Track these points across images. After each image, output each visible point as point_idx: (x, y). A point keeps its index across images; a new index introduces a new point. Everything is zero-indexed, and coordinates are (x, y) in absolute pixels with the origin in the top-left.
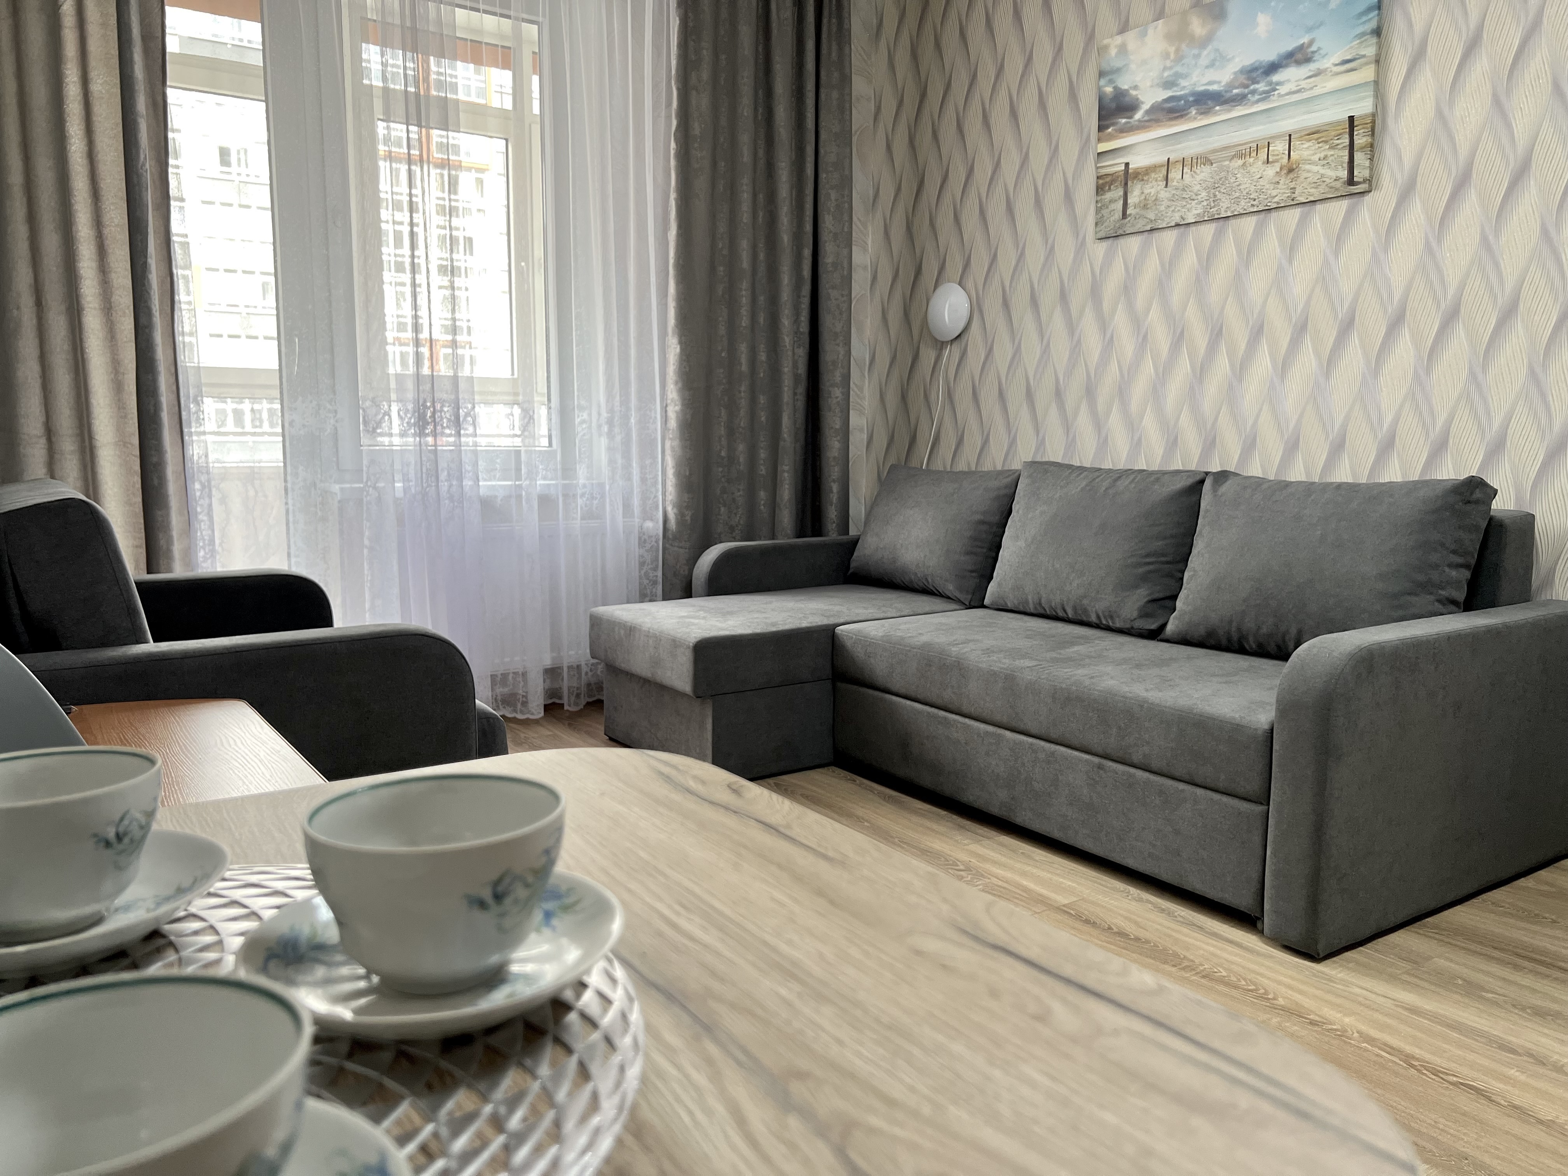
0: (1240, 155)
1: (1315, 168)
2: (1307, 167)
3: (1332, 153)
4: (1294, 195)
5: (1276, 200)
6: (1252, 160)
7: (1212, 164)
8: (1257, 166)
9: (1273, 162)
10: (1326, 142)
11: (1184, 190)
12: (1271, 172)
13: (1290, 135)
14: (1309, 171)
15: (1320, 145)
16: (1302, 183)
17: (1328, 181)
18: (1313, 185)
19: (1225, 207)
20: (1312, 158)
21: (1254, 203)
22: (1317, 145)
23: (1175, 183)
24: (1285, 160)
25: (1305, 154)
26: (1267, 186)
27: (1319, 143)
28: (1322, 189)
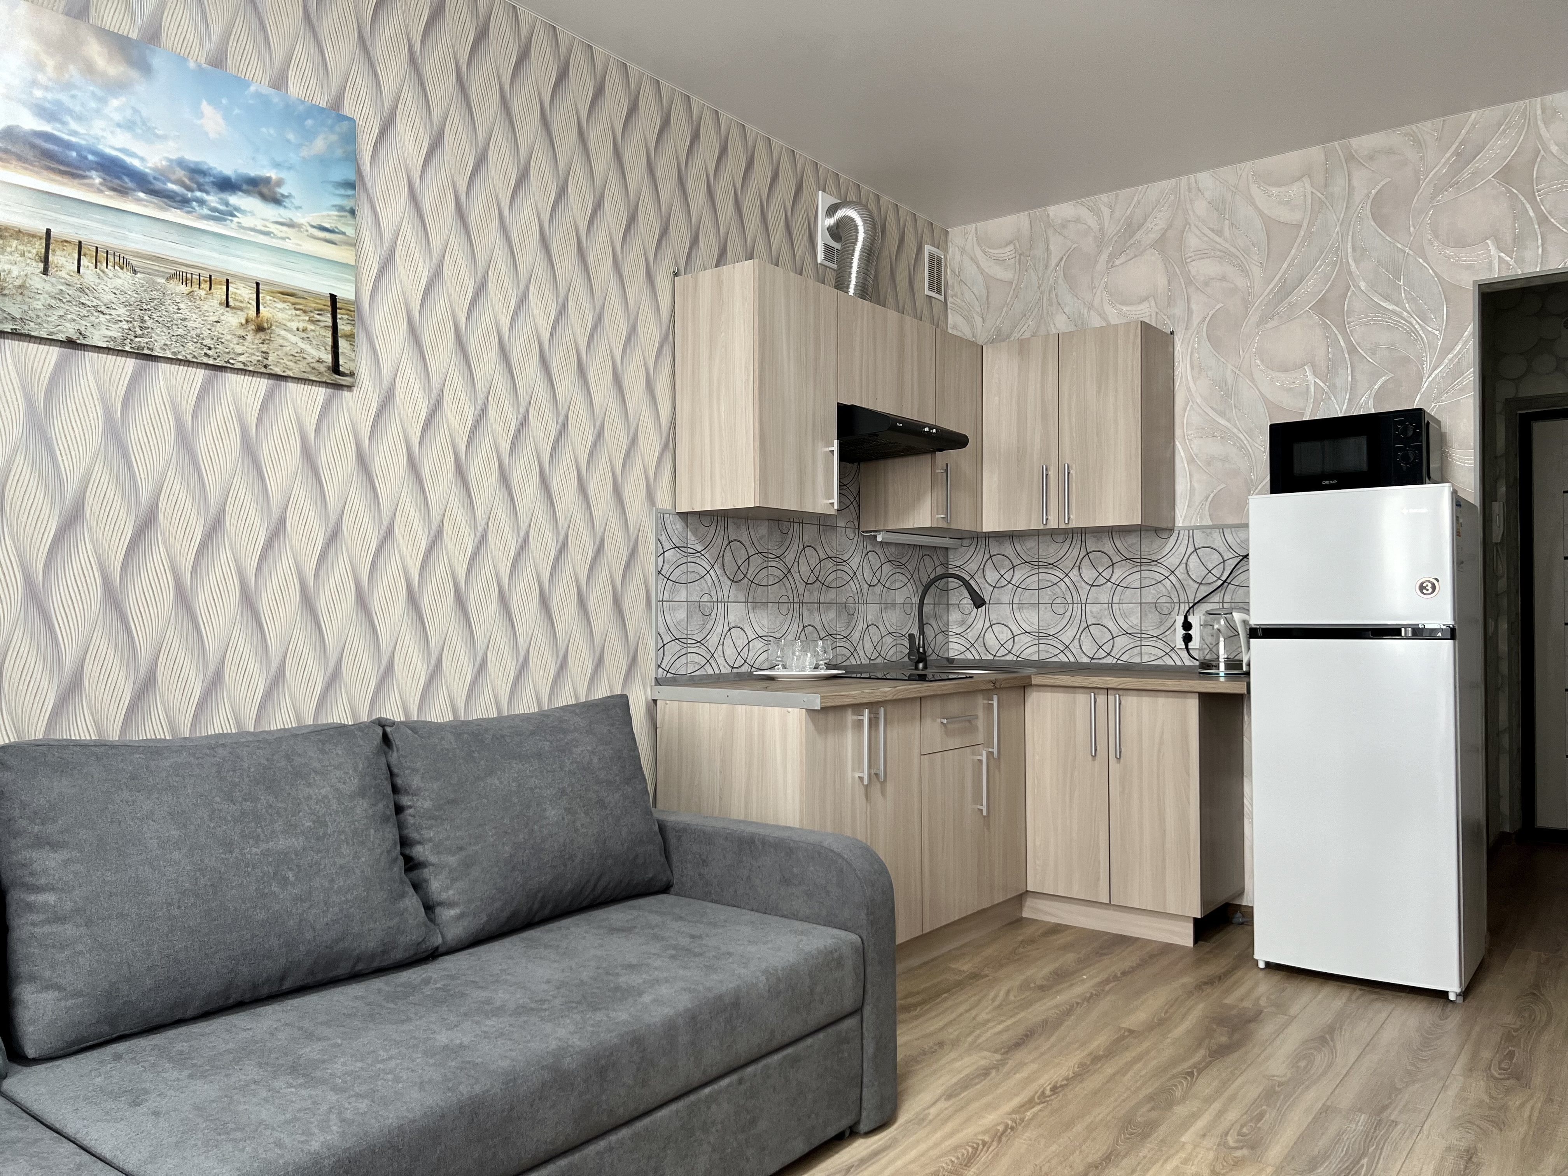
0: (186, 281)
1: (294, 339)
2: (283, 333)
3: (313, 327)
4: (266, 362)
5: (242, 358)
6: (202, 293)
7: (135, 272)
8: (212, 304)
9: (234, 308)
10: (305, 312)
11: (82, 290)
12: (233, 320)
13: (258, 284)
14: (284, 338)
15: (298, 312)
16: (277, 350)
17: (310, 360)
18: (291, 357)
19: (159, 342)
20: (289, 324)
21: (209, 352)
22: (294, 312)
23: (63, 274)
24: (252, 313)
25: (280, 316)
26: (229, 337)
27: (296, 309)
28: (302, 366)
